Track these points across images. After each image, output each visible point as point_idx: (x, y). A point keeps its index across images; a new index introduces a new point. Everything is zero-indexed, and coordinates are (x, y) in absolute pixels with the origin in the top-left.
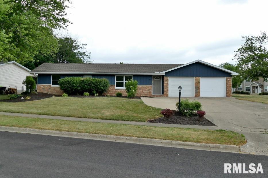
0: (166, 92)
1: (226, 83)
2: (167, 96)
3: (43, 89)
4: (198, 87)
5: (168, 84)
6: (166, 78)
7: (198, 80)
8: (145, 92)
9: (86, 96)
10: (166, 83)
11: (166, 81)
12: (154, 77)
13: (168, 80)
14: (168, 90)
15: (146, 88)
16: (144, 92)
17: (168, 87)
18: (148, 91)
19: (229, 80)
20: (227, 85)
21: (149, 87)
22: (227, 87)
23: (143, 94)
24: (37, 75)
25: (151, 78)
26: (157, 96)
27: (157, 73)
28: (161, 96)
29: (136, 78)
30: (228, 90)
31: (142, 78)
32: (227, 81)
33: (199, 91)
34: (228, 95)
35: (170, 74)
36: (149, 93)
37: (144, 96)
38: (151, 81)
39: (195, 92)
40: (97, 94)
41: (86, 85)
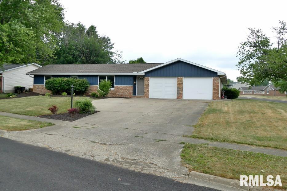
0: (146, 93)
1: (212, 84)
2: (148, 97)
3: (38, 89)
4: (180, 88)
5: (149, 85)
6: (147, 78)
7: (181, 80)
8: (125, 92)
9: (63, 95)
10: (147, 83)
11: (147, 81)
12: (139, 77)
13: (149, 80)
14: (148, 91)
15: (126, 89)
17: (149, 88)
18: (129, 91)
19: (215, 81)
20: (213, 86)
21: (129, 88)
22: (214, 89)
23: (123, 95)
24: (33, 76)
25: (132, 78)
26: (137, 97)
27: (135, 73)
28: (141, 97)
29: (118, 78)
30: (214, 92)
31: (123, 78)
32: (214, 81)
33: (181, 93)
34: (214, 97)
35: (150, 74)
36: (130, 93)
37: (124, 96)
38: (132, 81)
39: (177, 94)
40: (75, 94)
41: (65, 85)
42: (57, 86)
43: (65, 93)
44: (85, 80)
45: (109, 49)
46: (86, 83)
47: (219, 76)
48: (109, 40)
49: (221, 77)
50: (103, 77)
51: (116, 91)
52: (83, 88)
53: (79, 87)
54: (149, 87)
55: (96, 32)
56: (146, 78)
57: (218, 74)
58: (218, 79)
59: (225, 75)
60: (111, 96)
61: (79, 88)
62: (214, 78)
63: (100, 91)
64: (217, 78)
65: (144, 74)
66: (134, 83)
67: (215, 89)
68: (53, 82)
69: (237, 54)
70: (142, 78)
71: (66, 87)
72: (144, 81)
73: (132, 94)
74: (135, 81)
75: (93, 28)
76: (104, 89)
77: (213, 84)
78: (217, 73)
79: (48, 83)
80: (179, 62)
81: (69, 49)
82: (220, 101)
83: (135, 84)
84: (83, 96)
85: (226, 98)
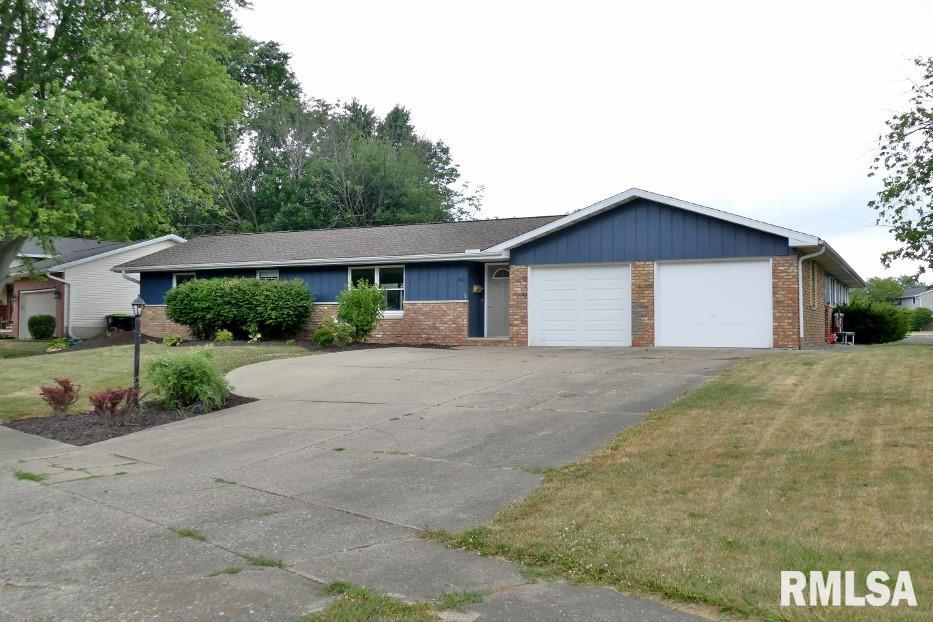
0: (516, 326)
1: (770, 284)
2: (522, 342)
4: (643, 306)
5: (525, 295)
6: (518, 271)
7: (646, 274)
8: (441, 327)
10: (519, 290)
11: (518, 281)
12: (491, 269)
13: (526, 279)
14: (524, 321)
15: (445, 314)
16: (437, 328)
18: (454, 322)
19: (782, 272)
20: (774, 293)
21: (455, 309)
22: (777, 304)
23: (435, 338)
24: (137, 276)
25: (464, 274)
26: (486, 344)
27: (472, 254)
28: (500, 342)
29: (415, 274)
30: (779, 317)
31: (433, 274)
32: (775, 274)
33: (647, 324)
34: (781, 337)
35: (529, 255)
36: (459, 329)
37: (438, 342)
38: (464, 285)
39: (633, 327)
40: (259, 336)
41: (229, 303)
42: (203, 309)
43: (225, 334)
44: (297, 283)
45: (443, 183)
46: (298, 294)
47: (799, 251)
48: (446, 151)
49: (808, 257)
50: (363, 273)
51: (409, 323)
52: (289, 315)
53: (272, 309)
54: (526, 303)
55: (410, 129)
56: (514, 268)
57: (792, 243)
58: (791, 265)
59: (821, 246)
60: (392, 342)
61: (273, 313)
62: (778, 258)
63: (336, 321)
64: (789, 258)
65: (506, 256)
66: (475, 289)
67: (783, 305)
68: (189, 295)
69: (875, 164)
70: (502, 270)
71: (230, 312)
72: (507, 282)
73: (466, 333)
74: (481, 283)
75: (398, 117)
76: (354, 316)
77: (775, 286)
78: (785, 240)
79: (175, 300)
80: (636, 204)
81: (303, 185)
82: (802, 351)
83: (481, 295)
84: (288, 342)
85: (850, 339)
